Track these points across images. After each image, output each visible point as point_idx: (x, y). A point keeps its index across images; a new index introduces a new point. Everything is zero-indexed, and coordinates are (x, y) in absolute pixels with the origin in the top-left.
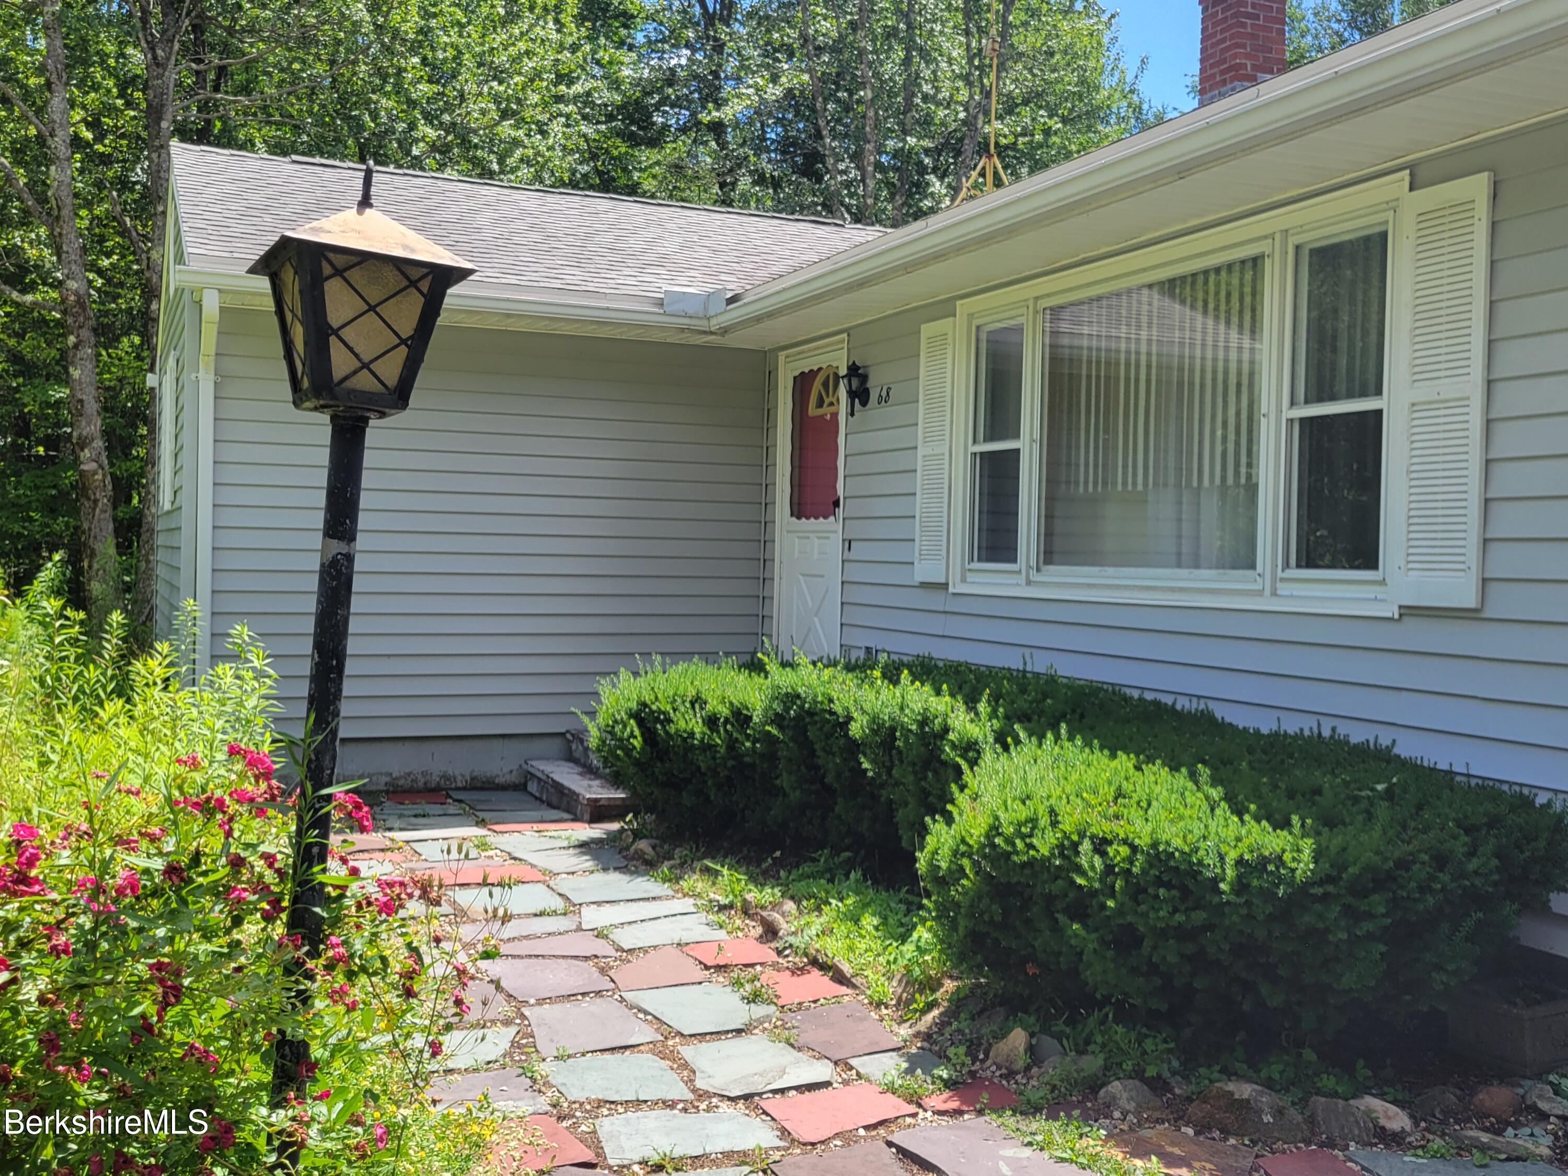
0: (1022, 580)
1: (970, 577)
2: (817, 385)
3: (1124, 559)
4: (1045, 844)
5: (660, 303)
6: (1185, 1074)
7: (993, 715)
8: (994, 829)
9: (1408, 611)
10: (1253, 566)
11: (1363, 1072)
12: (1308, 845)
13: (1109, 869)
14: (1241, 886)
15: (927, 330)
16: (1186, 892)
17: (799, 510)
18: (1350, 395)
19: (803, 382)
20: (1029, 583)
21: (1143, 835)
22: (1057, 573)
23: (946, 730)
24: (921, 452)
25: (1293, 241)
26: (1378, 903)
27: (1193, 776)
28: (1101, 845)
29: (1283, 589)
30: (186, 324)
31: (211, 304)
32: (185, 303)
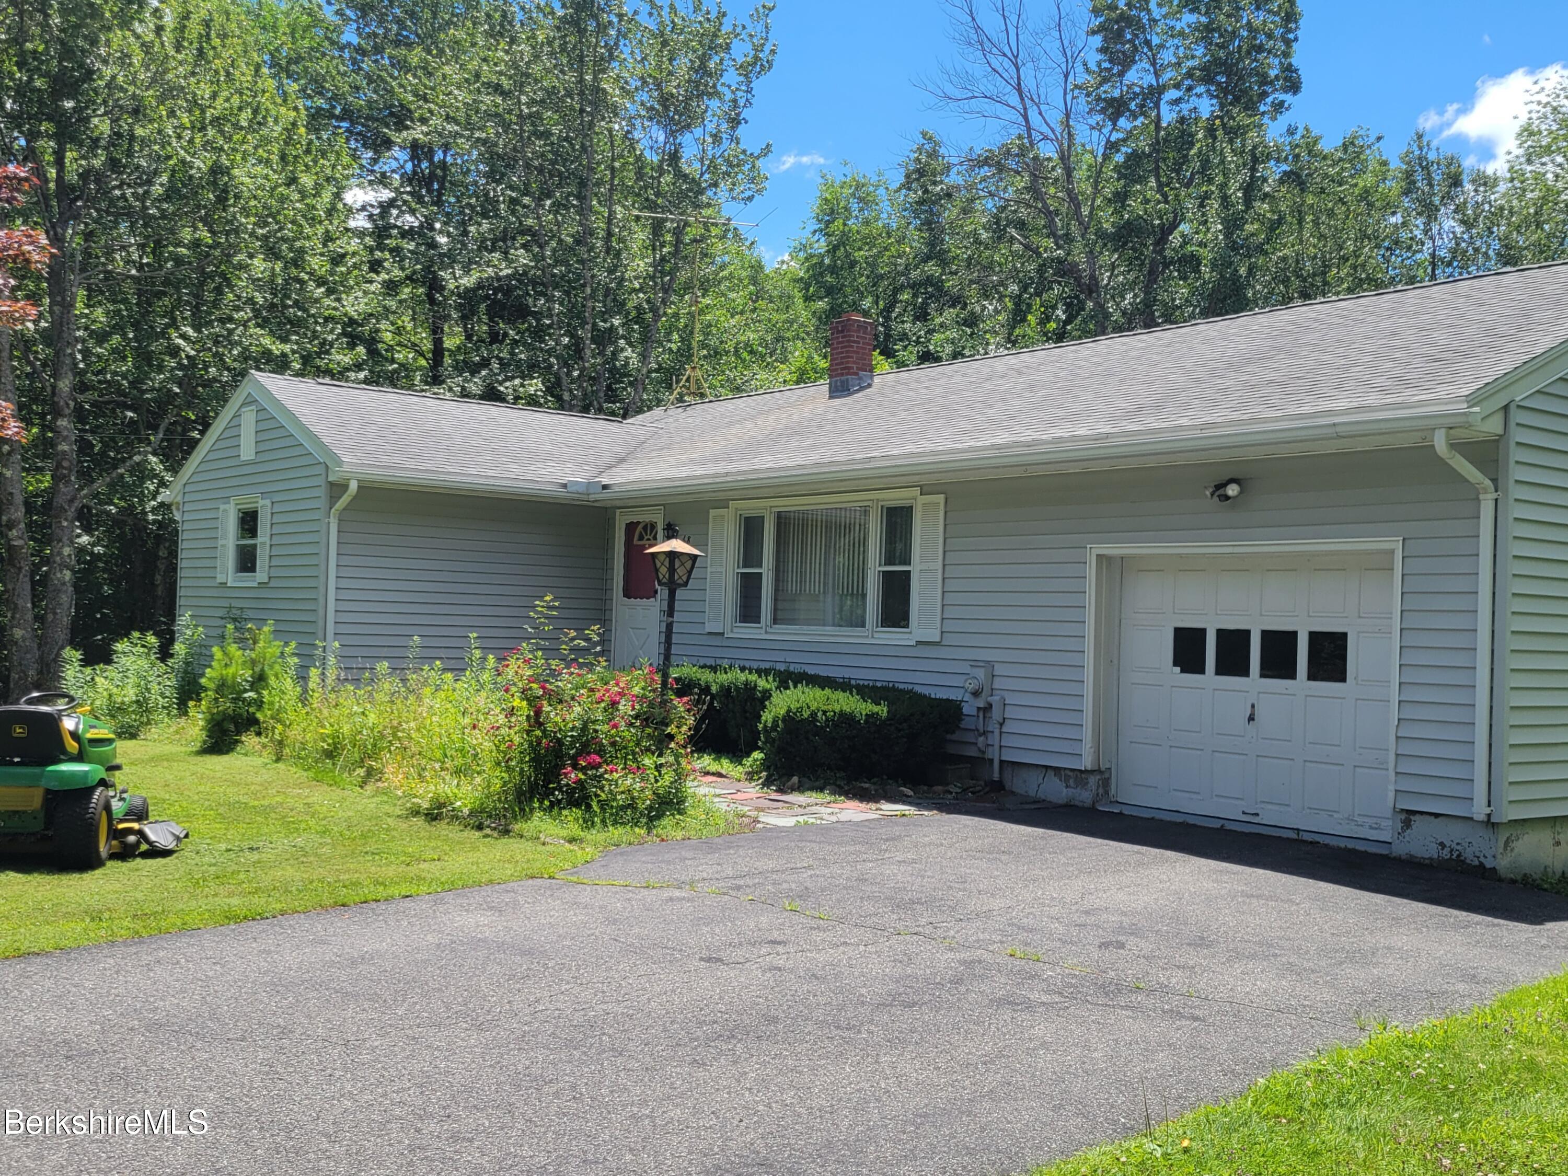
0: (763, 631)
1: (735, 630)
2: (640, 528)
3: (808, 622)
4: (806, 714)
5: (565, 486)
6: (848, 784)
7: (774, 680)
8: (789, 711)
9: (919, 643)
10: (863, 625)
11: (900, 782)
12: (885, 709)
13: (827, 720)
14: (866, 721)
15: (712, 512)
16: (850, 725)
17: (628, 594)
18: (900, 564)
19: (631, 528)
20: (766, 632)
21: (837, 708)
22: (778, 628)
23: (756, 686)
24: (709, 570)
25: (880, 504)
26: (905, 725)
27: (851, 693)
28: (824, 712)
29: (876, 635)
30: (322, 492)
31: (354, 486)
32: (320, 481)
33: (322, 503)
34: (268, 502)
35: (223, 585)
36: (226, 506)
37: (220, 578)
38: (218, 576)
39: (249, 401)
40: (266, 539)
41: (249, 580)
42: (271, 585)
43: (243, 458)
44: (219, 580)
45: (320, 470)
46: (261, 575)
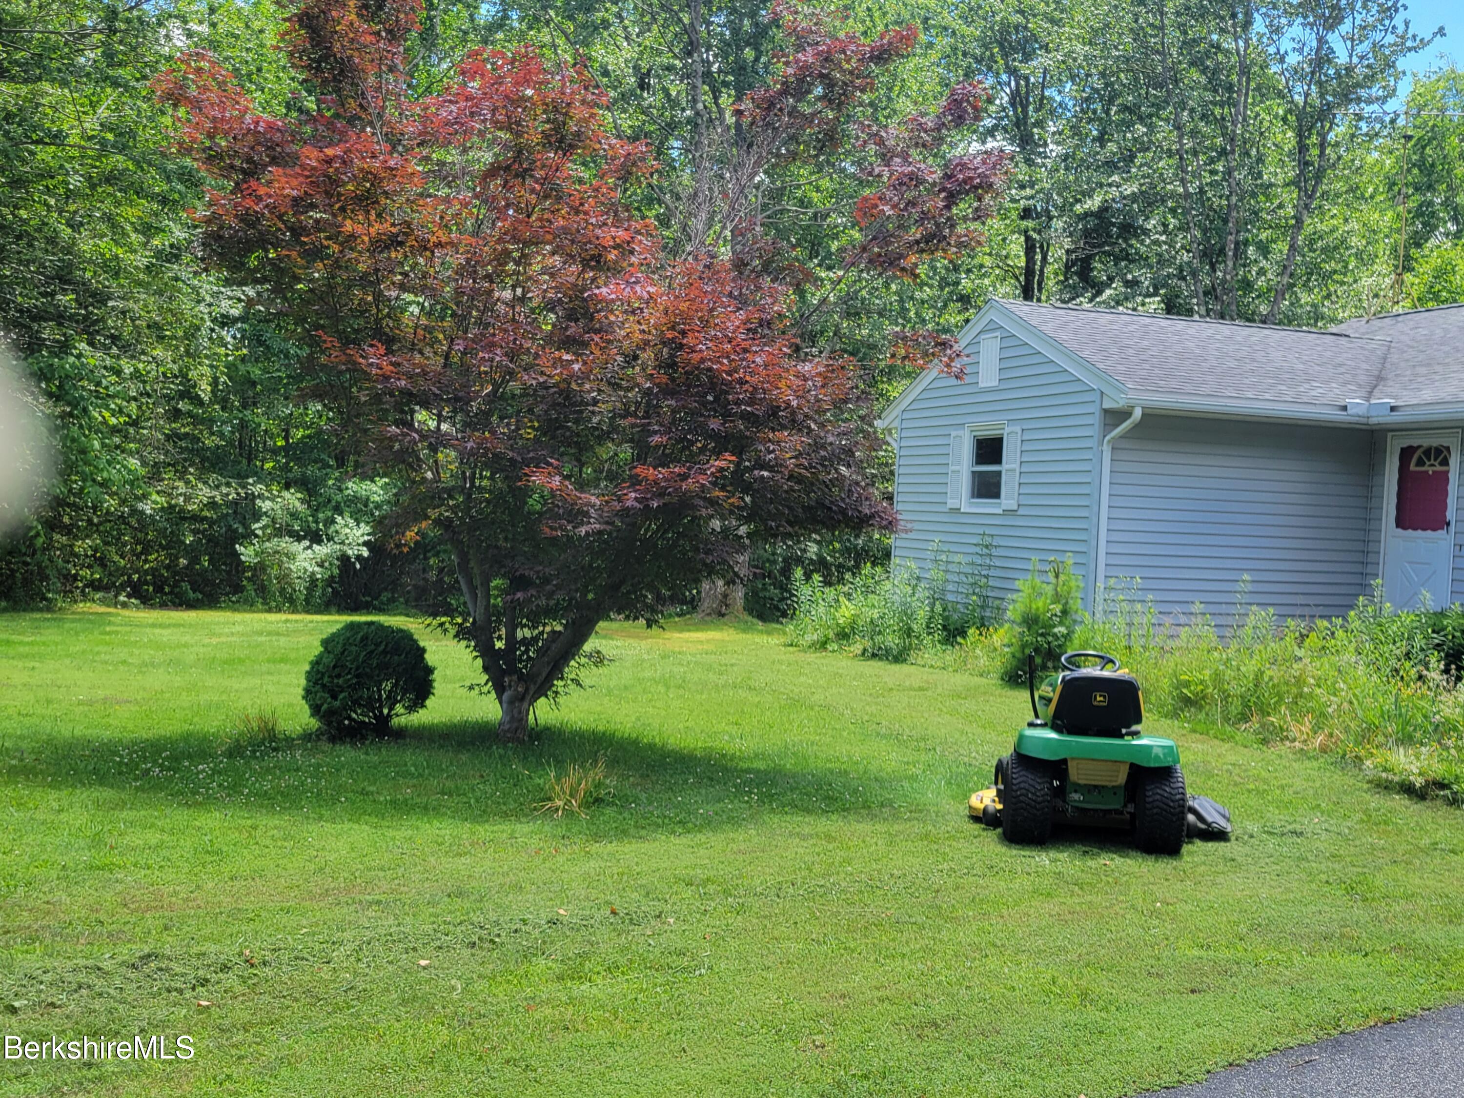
2: (1418, 453)
5: (1344, 409)
17: (1402, 525)
19: (1407, 452)
30: (1096, 420)
31: (1138, 413)
32: (1095, 408)
33: (1095, 431)
34: (1018, 429)
35: (956, 511)
36: (960, 433)
37: (952, 503)
38: (949, 501)
39: (992, 327)
40: (1016, 466)
41: (987, 506)
42: (1019, 513)
43: (981, 385)
44: (949, 506)
45: (1096, 397)
46: (1008, 499)
